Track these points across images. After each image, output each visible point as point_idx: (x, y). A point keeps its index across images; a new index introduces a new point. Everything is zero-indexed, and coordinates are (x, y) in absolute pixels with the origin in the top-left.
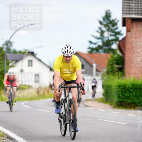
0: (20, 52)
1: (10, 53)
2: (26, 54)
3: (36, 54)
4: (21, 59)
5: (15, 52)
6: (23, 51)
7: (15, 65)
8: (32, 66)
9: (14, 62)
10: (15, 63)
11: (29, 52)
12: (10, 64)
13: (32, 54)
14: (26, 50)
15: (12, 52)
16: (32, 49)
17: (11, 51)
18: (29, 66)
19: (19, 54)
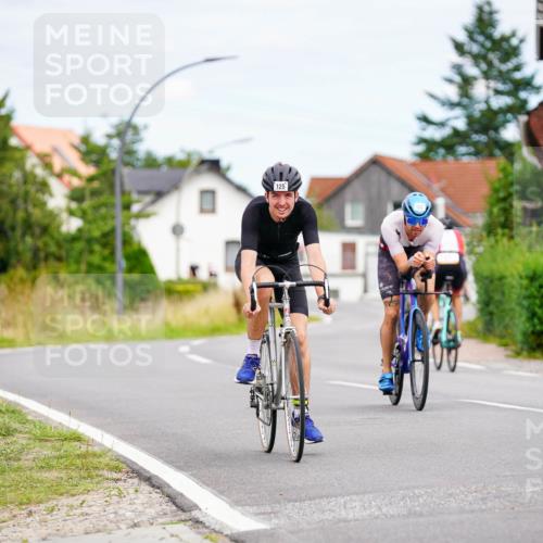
0: (170, 161)
1: (133, 166)
2: (190, 169)
3: (228, 169)
4: (176, 186)
5: (151, 162)
6: (180, 156)
7: (150, 209)
8: (213, 211)
9: (148, 199)
10: (153, 202)
11: (203, 162)
12: (136, 208)
13: (214, 166)
14: (189, 155)
15: (139, 163)
16: (211, 152)
17: (138, 159)
18: (202, 211)
19: (165, 169)
